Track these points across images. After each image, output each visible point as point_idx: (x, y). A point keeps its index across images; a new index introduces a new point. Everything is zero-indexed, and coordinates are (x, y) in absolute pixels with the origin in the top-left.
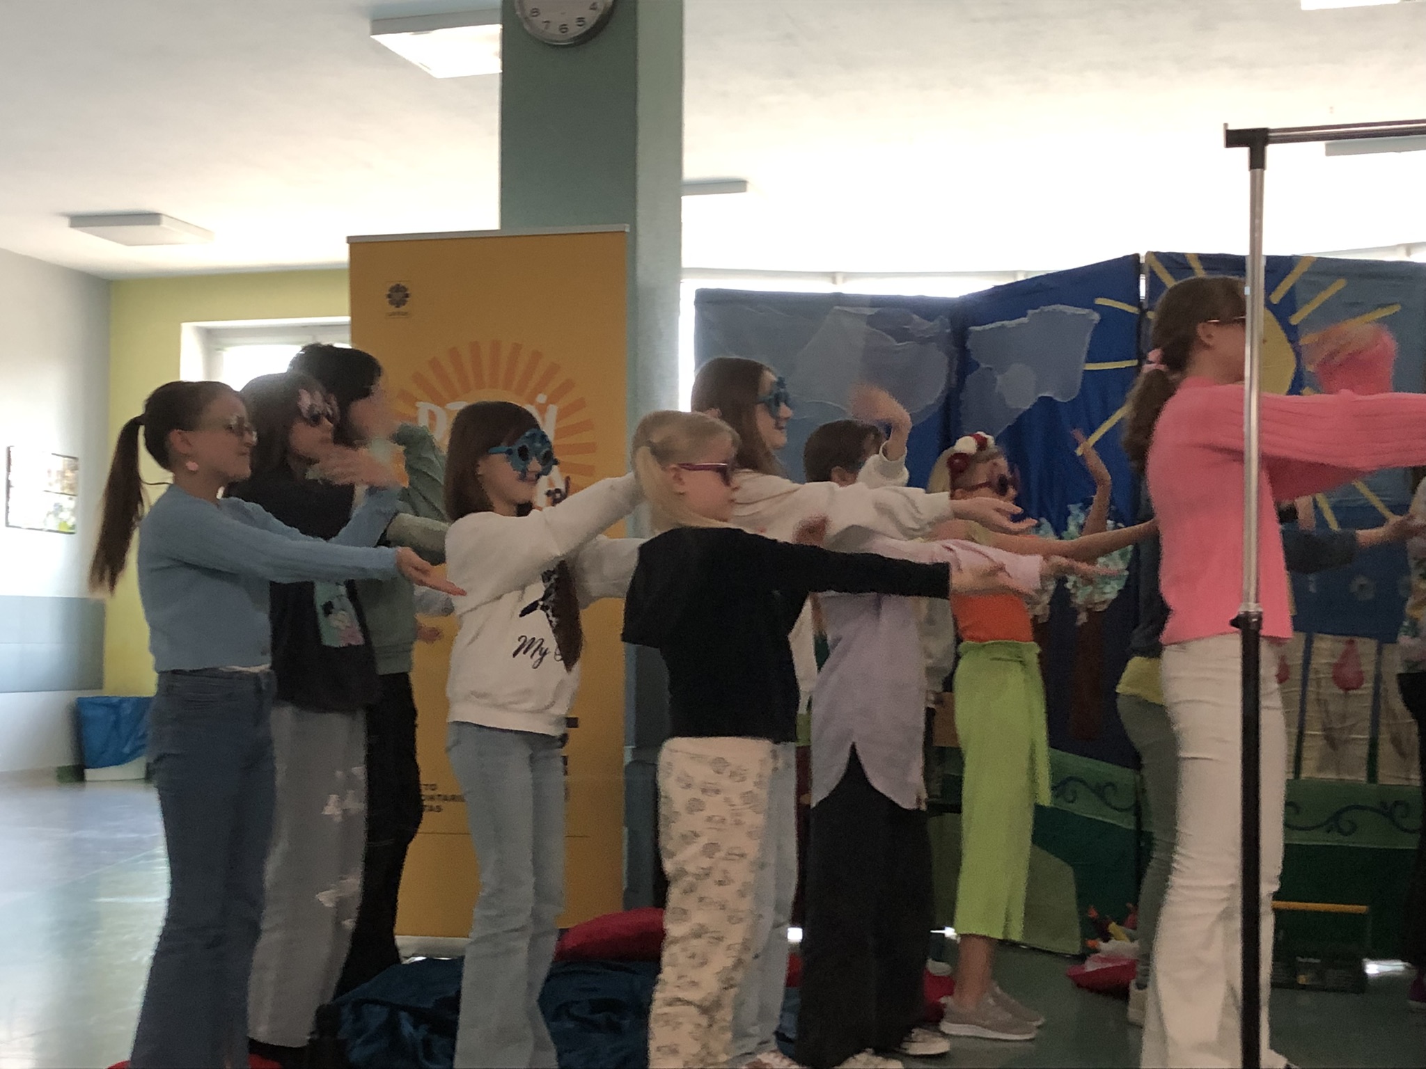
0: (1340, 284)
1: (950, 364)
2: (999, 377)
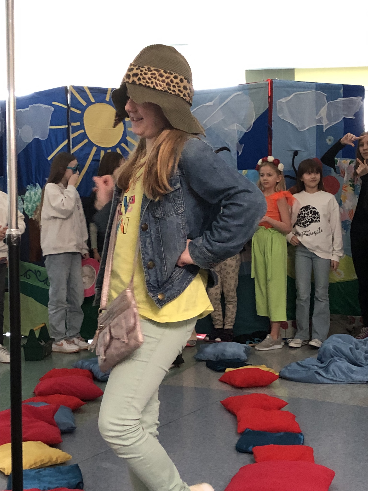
2: (19, 130)
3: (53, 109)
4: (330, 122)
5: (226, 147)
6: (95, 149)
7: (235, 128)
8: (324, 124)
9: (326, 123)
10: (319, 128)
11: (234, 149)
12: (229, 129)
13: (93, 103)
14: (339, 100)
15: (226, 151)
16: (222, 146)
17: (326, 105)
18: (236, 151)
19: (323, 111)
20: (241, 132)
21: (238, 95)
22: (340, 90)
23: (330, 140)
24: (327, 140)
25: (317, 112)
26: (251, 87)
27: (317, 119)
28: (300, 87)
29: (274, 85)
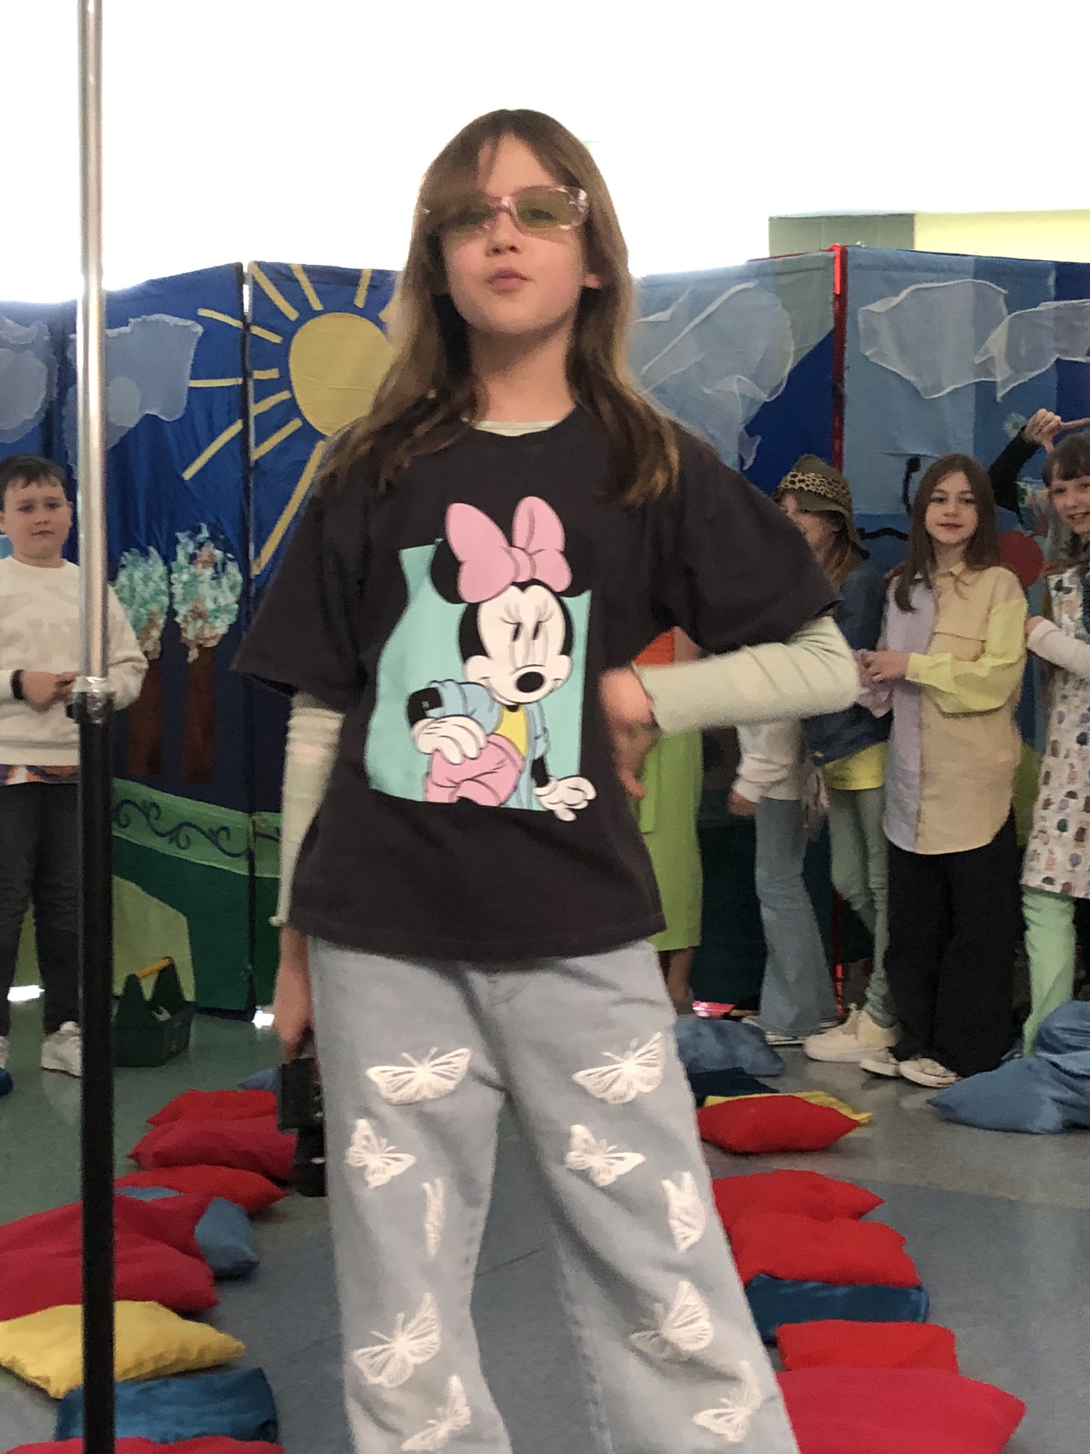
3: (199, 329)
4: (1017, 370)
6: (321, 448)
7: (735, 388)
8: (999, 379)
9: (1006, 376)
10: (984, 390)
12: (717, 391)
13: (316, 314)
14: (1042, 307)
17: (1007, 318)
18: (736, 456)
19: (997, 340)
20: (753, 401)
21: (743, 290)
22: (1047, 276)
24: (1006, 425)
25: (981, 339)
27: (978, 360)
28: (930, 269)
29: (850, 262)
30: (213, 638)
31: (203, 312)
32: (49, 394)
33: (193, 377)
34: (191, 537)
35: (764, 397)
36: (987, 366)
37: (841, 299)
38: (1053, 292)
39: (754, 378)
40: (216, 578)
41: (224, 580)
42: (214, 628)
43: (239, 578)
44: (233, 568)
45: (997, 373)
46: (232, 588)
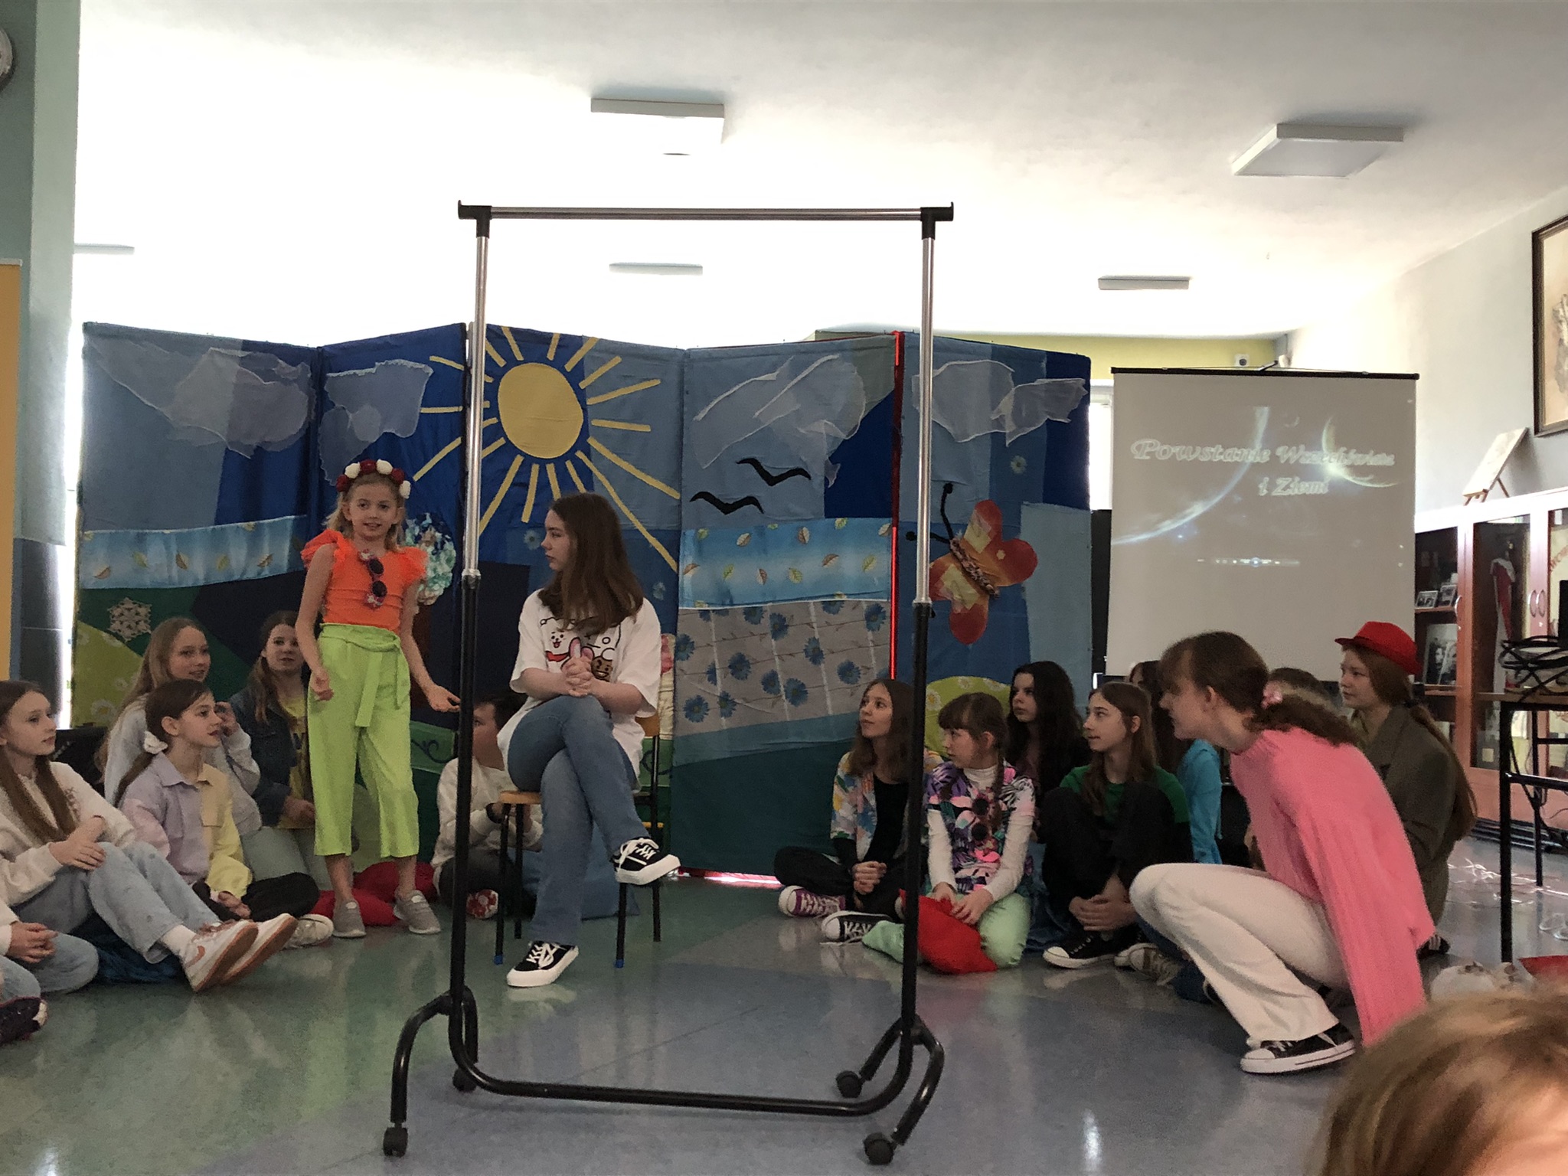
0: (618, 360)
1: (310, 402)
2: (351, 416)
3: (431, 371)
4: (1020, 427)
5: (802, 469)
6: (519, 459)
7: (823, 430)
8: (1007, 431)
9: (1012, 430)
10: (997, 438)
11: (818, 471)
12: (811, 431)
13: (519, 363)
14: (1039, 382)
15: (799, 477)
16: (792, 467)
17: (1013, 389)
18: (823, 478)
19: (1007, 404)
20: (836, 438)
21: (831, 360)
22: (1041, 362)
23: (1018, 465)
24: (1013, 465)
25: (995, 404)
26: (859, 346)
27: (993, 418)
28: (960, 352)
29: (906, 345)
30: (432, 598)
31: (433, 358)
32: (309, 416)
33: (423, 406)
34: (418, 523)
35: (843, 436)
36: (999, 422)
37: (900, 369)
38: (1045, 372)
39: (837, 423)
40: (436, 553)
41: (442, 555)
42: (432, 590)
43: (454, 553)
44: (449, 546)
45: (1006, 426)
46: (448, 561)
